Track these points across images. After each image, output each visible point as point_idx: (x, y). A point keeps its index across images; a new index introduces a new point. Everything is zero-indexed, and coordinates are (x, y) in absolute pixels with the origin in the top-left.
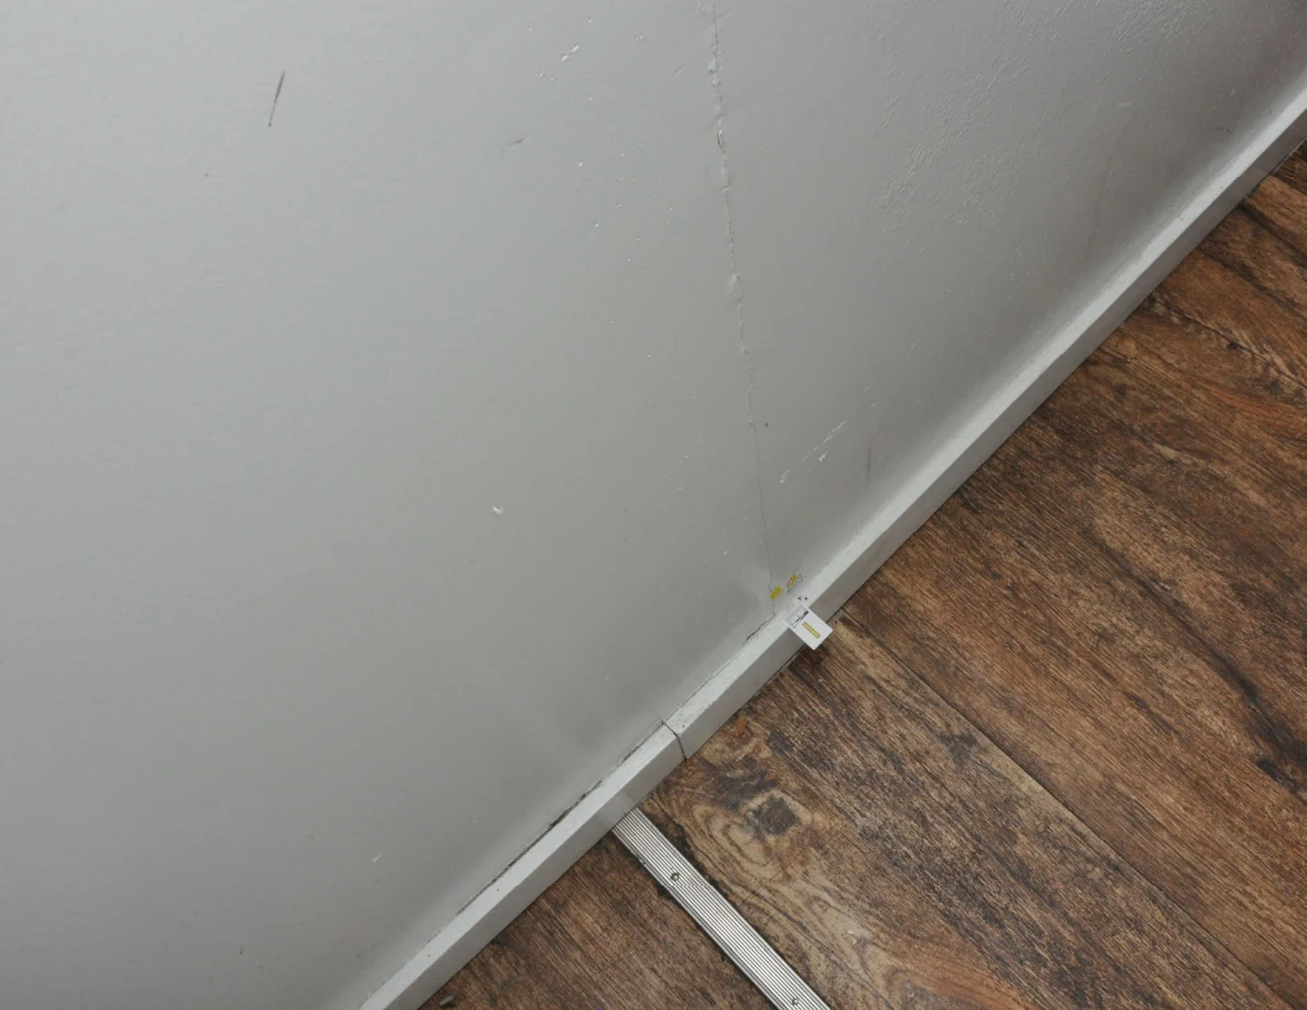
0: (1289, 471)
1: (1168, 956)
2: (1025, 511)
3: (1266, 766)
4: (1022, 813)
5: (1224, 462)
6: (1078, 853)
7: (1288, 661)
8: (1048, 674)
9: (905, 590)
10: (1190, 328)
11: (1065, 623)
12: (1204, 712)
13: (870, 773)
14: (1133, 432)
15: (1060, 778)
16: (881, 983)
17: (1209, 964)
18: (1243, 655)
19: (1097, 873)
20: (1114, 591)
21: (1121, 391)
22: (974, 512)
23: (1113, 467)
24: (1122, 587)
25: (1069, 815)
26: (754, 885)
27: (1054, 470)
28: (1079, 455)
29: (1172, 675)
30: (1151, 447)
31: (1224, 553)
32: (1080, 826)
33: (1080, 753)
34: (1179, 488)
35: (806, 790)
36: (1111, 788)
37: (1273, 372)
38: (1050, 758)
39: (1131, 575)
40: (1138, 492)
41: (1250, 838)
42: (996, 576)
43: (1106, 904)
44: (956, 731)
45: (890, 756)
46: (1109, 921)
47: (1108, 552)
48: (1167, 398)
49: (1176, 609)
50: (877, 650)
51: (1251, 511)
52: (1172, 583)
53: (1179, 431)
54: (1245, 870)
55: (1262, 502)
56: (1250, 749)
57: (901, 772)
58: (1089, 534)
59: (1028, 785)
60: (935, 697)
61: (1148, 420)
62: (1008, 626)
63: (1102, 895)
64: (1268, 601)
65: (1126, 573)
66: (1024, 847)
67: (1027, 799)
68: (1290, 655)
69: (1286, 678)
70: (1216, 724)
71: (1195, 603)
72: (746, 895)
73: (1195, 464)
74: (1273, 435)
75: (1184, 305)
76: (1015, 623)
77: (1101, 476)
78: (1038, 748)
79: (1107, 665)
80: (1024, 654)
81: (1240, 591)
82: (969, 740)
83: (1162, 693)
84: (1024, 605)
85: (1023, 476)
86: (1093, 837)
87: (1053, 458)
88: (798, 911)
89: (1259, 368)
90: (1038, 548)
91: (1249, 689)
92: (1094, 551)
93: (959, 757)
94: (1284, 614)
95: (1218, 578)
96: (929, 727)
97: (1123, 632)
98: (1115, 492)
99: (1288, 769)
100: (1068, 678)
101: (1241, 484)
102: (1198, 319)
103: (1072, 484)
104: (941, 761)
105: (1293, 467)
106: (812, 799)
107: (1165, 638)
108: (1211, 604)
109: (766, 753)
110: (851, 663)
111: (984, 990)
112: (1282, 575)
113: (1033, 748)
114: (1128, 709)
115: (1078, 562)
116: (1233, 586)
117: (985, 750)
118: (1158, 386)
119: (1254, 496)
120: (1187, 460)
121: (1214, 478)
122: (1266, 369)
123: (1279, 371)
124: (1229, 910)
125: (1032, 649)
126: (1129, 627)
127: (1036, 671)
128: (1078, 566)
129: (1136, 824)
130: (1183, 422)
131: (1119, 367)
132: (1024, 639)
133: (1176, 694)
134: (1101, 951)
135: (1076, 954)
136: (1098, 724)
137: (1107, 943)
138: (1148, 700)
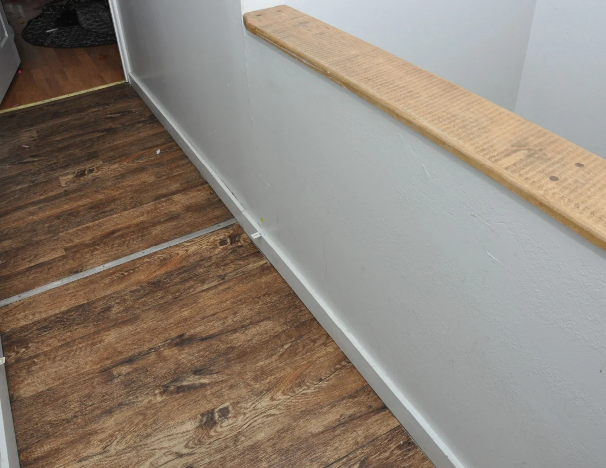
0: (266, 376)
1: (151, 301)
2: (282, 306)
3: (182, 335)
4: (199, 284)
5: (276, 360)
6: (184, 292)
7: (206, 351)
8: (231, 298)
9: (269, 276)
10: (332, 369)
11: (244, 306)
12: (203, 327)
13: (225, 260)
14: (298, 339)
15: (203, 294)
16: (177, 252)
17: (144, 308)
18: (213, 342)
19: (178, 294)
20: (247, 319)
21: (314, 341)
22: (286, 295)
23: (287, 331)
24: (247, 321)
25: (193, 293)
26: (210, 237)
27: (292, 317)
28: (295, 324)
29: (217, 324)
30: (290, 342)
31: (246, 348)
32: (190, 294)
33: (207, 299)
34: (273, 345)
35: (227, 249)
36: (195, 302)
37: (306, 387)
38: (209, 293)
39: (250, 324)
40: (276, 334)
41: (167, 326)
42: (264, 295)
43: (169, 294)
44: (226, 277)
45: (227, 264)
46: (165, 293)
47: (260, 321)
48: (306, 353)
49: (235, 331)
50: (255, 267)
51: (257, 360)
52: (243, 333)
53: (293, 352)
54: (160, 323)
55: (258, 365)
56: (188, 334)
57: (222, 265)
58: (269, 319)
59: (205, 287)
60: (238, 275)
61: (300, 345)
62: (249, 294)
63: (172, 293)
64: (226, 353)
65: (251, 323)
66: (192, 283)
67: (202, 286)
68: (207, 353)
69: (202, 349)
70: (199, 329)
71: (234, 336)
72: (208, 235)
73: (279, 352)
74: (281, 377)
75: (343, 371)
76: (249, 295)
77: (285, 327)
79: (227, 311)
80: (239, 295)
81: (233, 348)
82: (223, 279)
83: (213, 320)
84: (253, 299)
85: (293, 309)
86: (186, 296)
87: (296, 318)
88: (200, 243)
89: (308, 384)
90: (268, 306)
91: (203, 339)
92: (262, 318)
93: (219, 276)
94: (220, 356)
95: (239, 344)
96: (230, 273)
97: (235, 317)
98: (279, 329)
99: (178, 340)
100: (228, 302)
101: (267, 362)
102: (336, 373)
103: (286, 319)
104: (221, 272)
105: (266, 378)
106: (224, 250)
107: (228, 326)
108: (232, 340)
109: (239, 244)
110: (254, 262)
111: (165, 268)
112: (233, 360)
113: (214, 290)
114: (213, 312)
115: (260, 314)
116: (235, 347)
117: (219, 281)
118: (312, 352)
119: (261, 363)
120: (282, 350)
121: (272, 355)
122: (307, 386)
123: (304, 390)
124: (153, 316)
125: (239, 298)
126: (235, 319)
127: (234, 296)
128: (259, 313)
129: (184, 305)
130: (296, 354)
131: (323, 343)
132: (244, 296)
133: (212, 323)
134: (160, 290)
135: (163, 286)
136: (212, 305)
137: (161, 292)
138: (213, 317)
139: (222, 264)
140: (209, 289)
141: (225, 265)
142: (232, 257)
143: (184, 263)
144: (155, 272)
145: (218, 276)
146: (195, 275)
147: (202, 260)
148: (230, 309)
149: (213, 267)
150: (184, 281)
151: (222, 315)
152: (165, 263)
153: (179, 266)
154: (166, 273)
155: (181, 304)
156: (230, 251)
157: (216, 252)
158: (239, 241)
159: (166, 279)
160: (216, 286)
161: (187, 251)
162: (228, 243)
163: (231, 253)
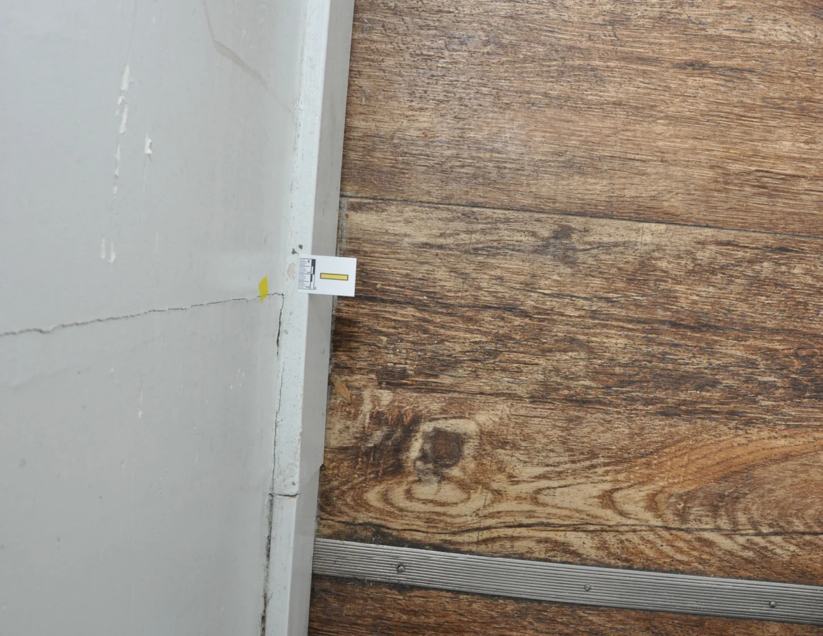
4: (663, 264)
6: (739, 262)
8: (590, 106)
9: (389, 127)
12: (764, 28)
13: (499, 338)
15: (675, 203)
16: (648, 516)
19: (766, 268)
25: (709, 232)
26: (472, 521)
32: (724, 235)
33: (676, 163)
35: (450, 402)
38: (652, 190)
43: (794, 291)
44: (545, 233)
45: (503, 307)
46: (806, 304)
50: (408, 212)
57: (525, 314)
59: (648, 235)
60: (500, 213)
63: (785, 286)
67: (659, 248)
72: (474, 536)
76: (520, 76)
78: (636, 190)
83: (711, 38)
84: (516, 49)
86: (743, 237)
88: (530, 514)
93: (568, 258)
96: (517, 249)
106: (462, 409)
109: (386, 396)
111: (739, 451)
113: (630, 193)
114: (690, 81)
117: (585, 231)
125: (557, 90)
127: (575, 109)
132: (541, 86)
134: (815, 335)
135: (796, 356)
136: (673, 120)
137: (816, 325)
138: (703, 57)
139: (518, 321)
140: (643, 214)
141: (511, 309)
142: (460, 340)
143: (658, 428)
144: (787, 457)
145: (572, 263)
146: (650, 327)
147: (582, 402)
148: (627, 58)
149: (560, 330)
150: (708, 327)
151: (667, 45)
152: (725, 478)
153: (684, 427)
154: (749, 423)
155: (781, 205)
156: (446, 380)
157: (503, 408)
158: (377, 418)
159: (767, 388)
160: (610, 211)
161: (607, 499)
162: (427, 437)
163: (451, 364)
